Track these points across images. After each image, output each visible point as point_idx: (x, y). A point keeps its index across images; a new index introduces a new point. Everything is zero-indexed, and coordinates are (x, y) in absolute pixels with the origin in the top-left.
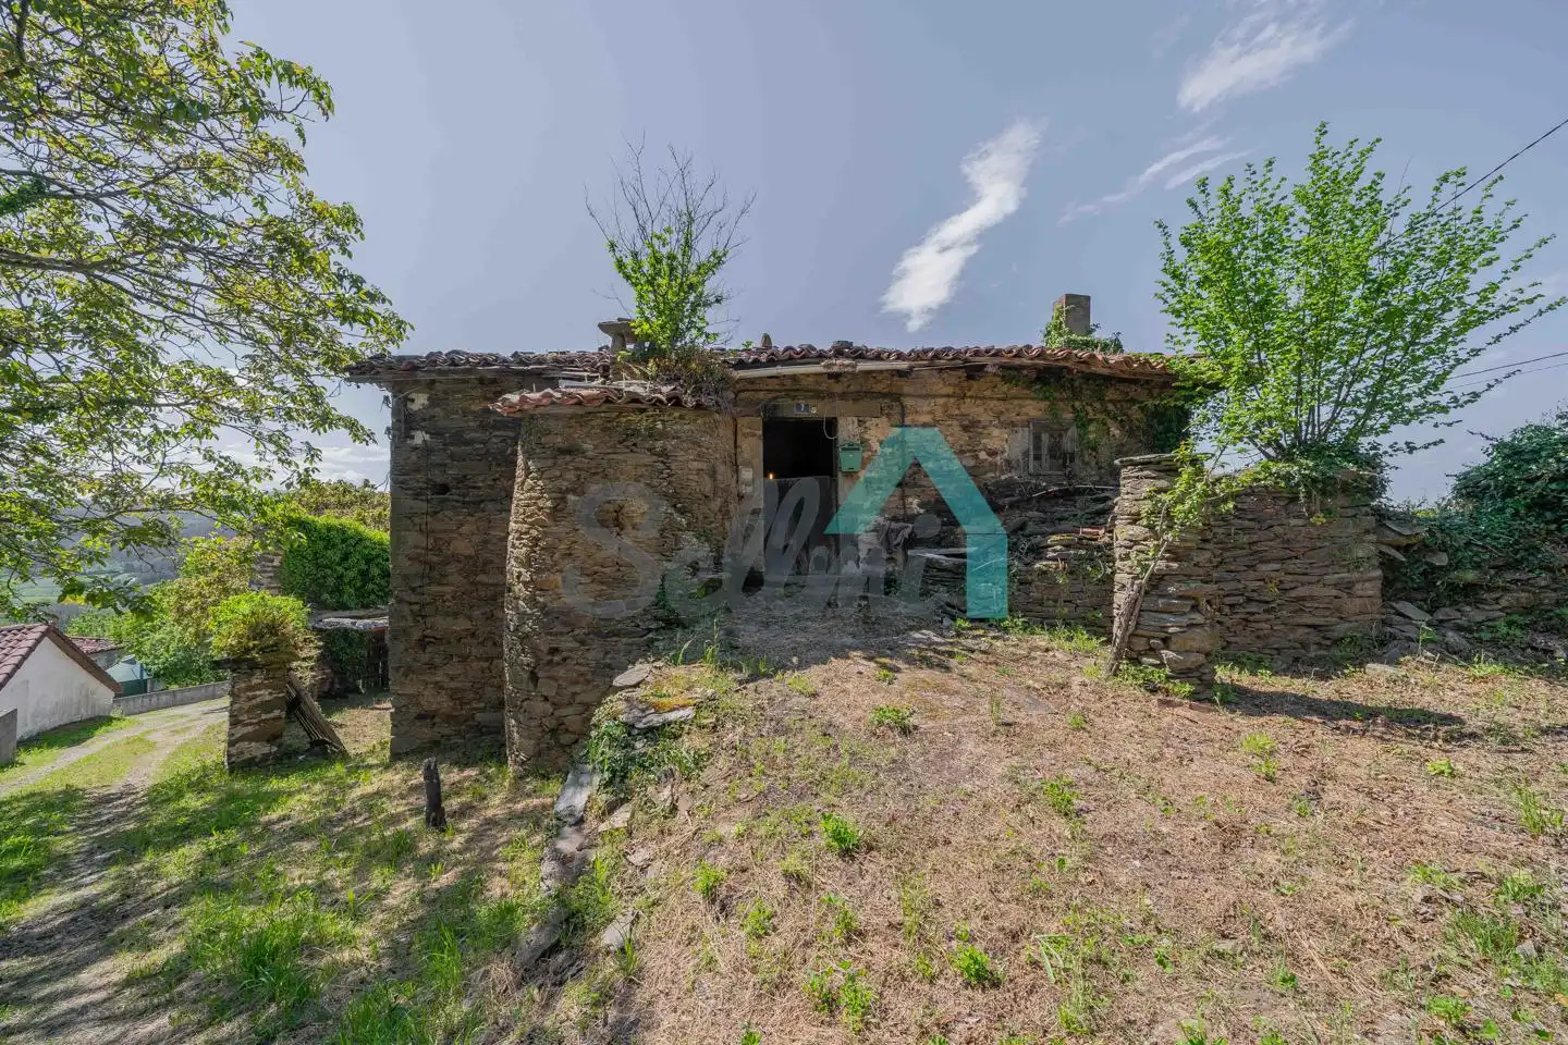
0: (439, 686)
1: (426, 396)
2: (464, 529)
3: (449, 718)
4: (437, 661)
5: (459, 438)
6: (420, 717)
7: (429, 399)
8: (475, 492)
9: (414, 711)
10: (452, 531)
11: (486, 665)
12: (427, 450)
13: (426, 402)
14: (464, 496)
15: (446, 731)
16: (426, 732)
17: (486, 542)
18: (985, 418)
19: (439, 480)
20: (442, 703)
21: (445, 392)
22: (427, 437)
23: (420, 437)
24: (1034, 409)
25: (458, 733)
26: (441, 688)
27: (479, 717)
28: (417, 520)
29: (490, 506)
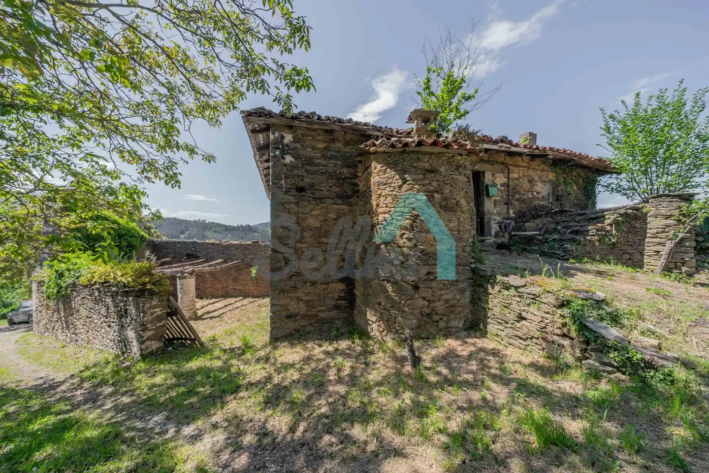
0: (299, 299)
1: (292, 136)
2: (314, 213)
3: (306, 316)
4: (299, 286)
5: (310, 162)
6: (288, 317)
7: (293, 137)
8: (321, 193)
9: (284, 314)
10: (307, 214)
11: (326, 286)
12: (292, 167)
13: (292, 139)
14: (314, 194)
15: (302, 324)
16: (291, 325)
17: (325, 220)
18: (536, 178)
19: (301, 184)
20: (302, 308)
21: (303, 135)
22: (292, 159)
23: (289, 159)
24: (551, 176)
25: (310, 324)
26: (301, 300)
27: (322, 315)
28: (287, 206)
29: (328, 201)
